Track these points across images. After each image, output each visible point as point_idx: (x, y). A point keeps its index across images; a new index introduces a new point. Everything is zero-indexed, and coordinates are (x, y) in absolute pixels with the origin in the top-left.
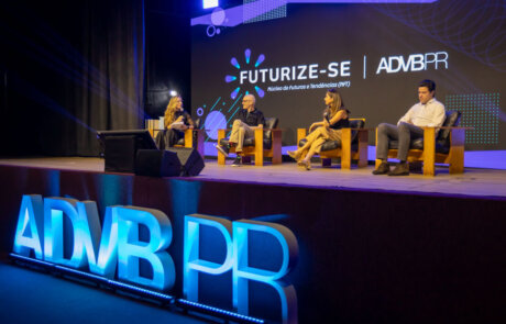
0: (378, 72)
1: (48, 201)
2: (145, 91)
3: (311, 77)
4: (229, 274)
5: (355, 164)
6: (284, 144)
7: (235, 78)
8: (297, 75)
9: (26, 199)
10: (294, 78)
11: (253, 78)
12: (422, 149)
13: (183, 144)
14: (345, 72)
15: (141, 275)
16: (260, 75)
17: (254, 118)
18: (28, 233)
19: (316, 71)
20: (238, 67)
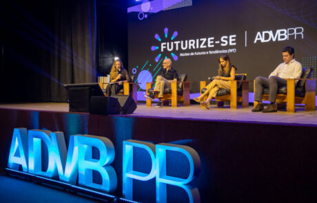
0: (255, 42)
1: (31, 132)
2: (97, 58)
3: (209, 46)
4: (154, 180)
5: (240, 105)
6: (191, 92)
7: (157, 48)
8: (200, 45)
9: (16, 131)
10: (198, 47)
11: (170, 48)
12: (286, 94)
13: (123, 93)
14: (233, 42)
15: (94, 181)
16: (175, 45)
17: (171, 74)
18: (17, 154)
19: (212, 42)
20: (160, 40)
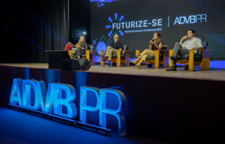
0: (175, 24)
1: (24, 81)
2: (70, 32)
3: (144, 26)
4: (98, 111)
6: (131, 58)
7: (110, 27)
8: (138, 25)
9: (15, 80)
10: (137, 27)
11: (118, 27)
12: (188, 59)
13: (85, 57)
14: (160, 24)
15: (63, 112)
16: (121, 25)
18: (16, 95)
19: (146, 23)
20: (112, 21)
